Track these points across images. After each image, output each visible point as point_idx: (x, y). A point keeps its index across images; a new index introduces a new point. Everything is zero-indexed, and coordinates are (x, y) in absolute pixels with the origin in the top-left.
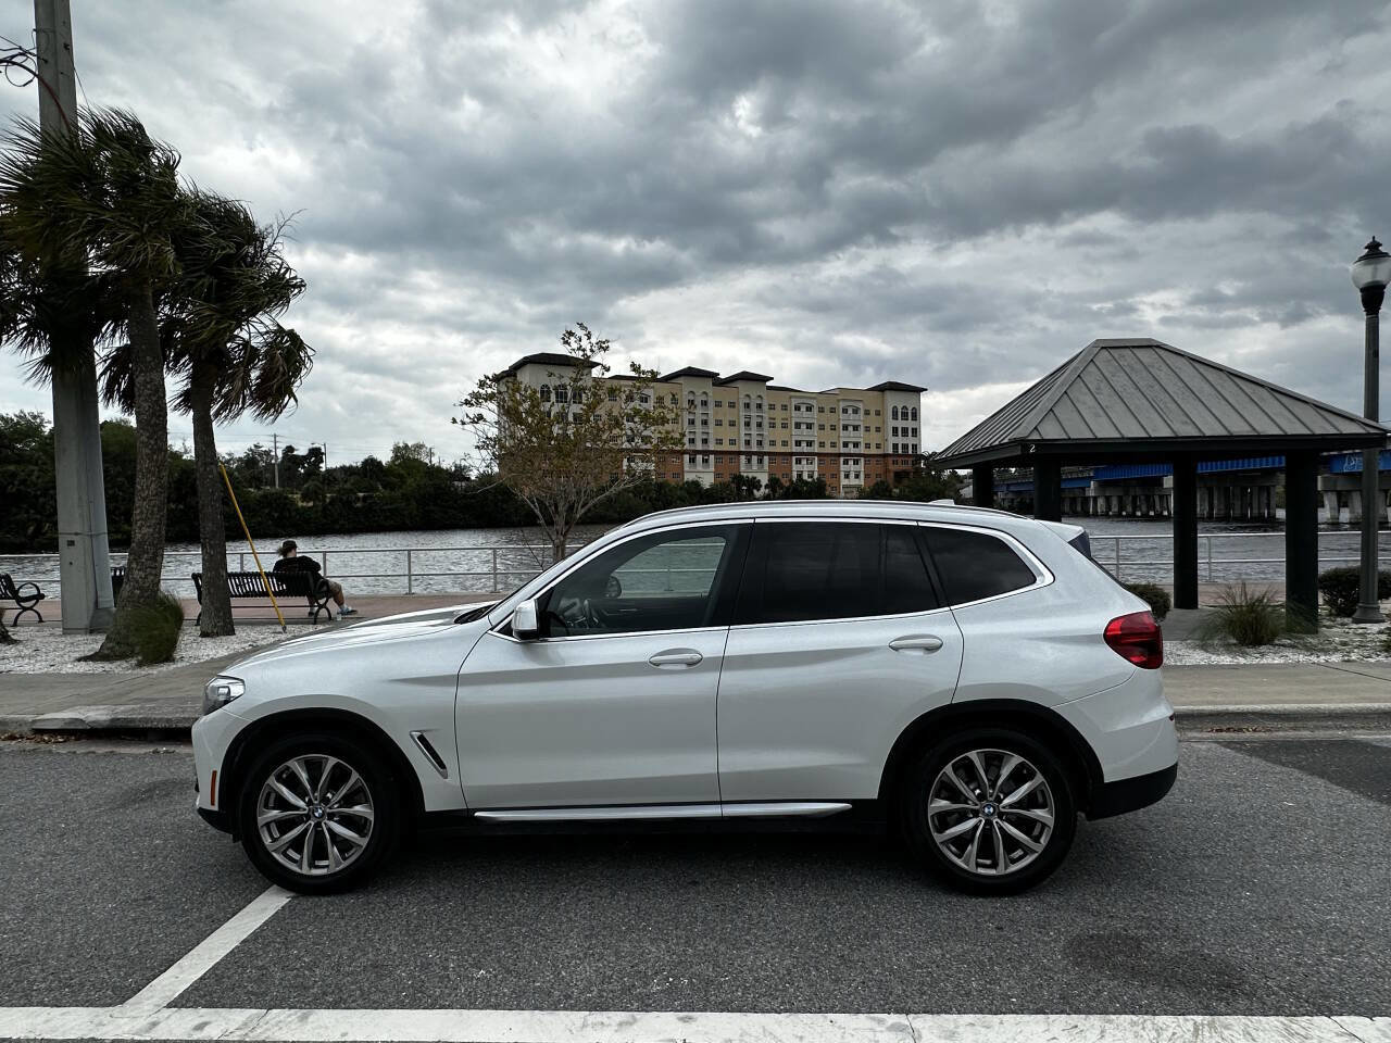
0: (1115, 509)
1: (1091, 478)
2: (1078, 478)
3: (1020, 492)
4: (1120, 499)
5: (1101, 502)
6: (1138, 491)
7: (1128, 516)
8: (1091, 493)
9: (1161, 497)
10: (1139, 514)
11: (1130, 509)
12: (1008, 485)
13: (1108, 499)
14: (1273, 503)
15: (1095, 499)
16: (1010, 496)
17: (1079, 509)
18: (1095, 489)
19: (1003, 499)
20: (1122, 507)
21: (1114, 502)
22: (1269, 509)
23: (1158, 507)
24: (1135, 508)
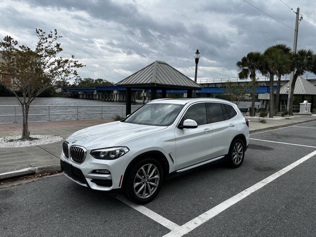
0: (101, 98)
1: (95, 89)
2: (91, 89)
3: (74, 92)
4: (102, 95)
5: (97, 96)
6: (106, 94)
7: (104, 100)
8: (95, 93)
9: (111, 95)
10: (106, 100)
11: (104, 98)
12: (70, 90)
13: (99, 95)
14: (135, 98)
15: (96, 95)
16: (71, 93)
17: (91, 98)
18: (96, 92)
19: (69, 94)
20: (102, 98)
21: (101, 96)
22: (134, 100)
23: (111, 98)
24: (105, 99)
